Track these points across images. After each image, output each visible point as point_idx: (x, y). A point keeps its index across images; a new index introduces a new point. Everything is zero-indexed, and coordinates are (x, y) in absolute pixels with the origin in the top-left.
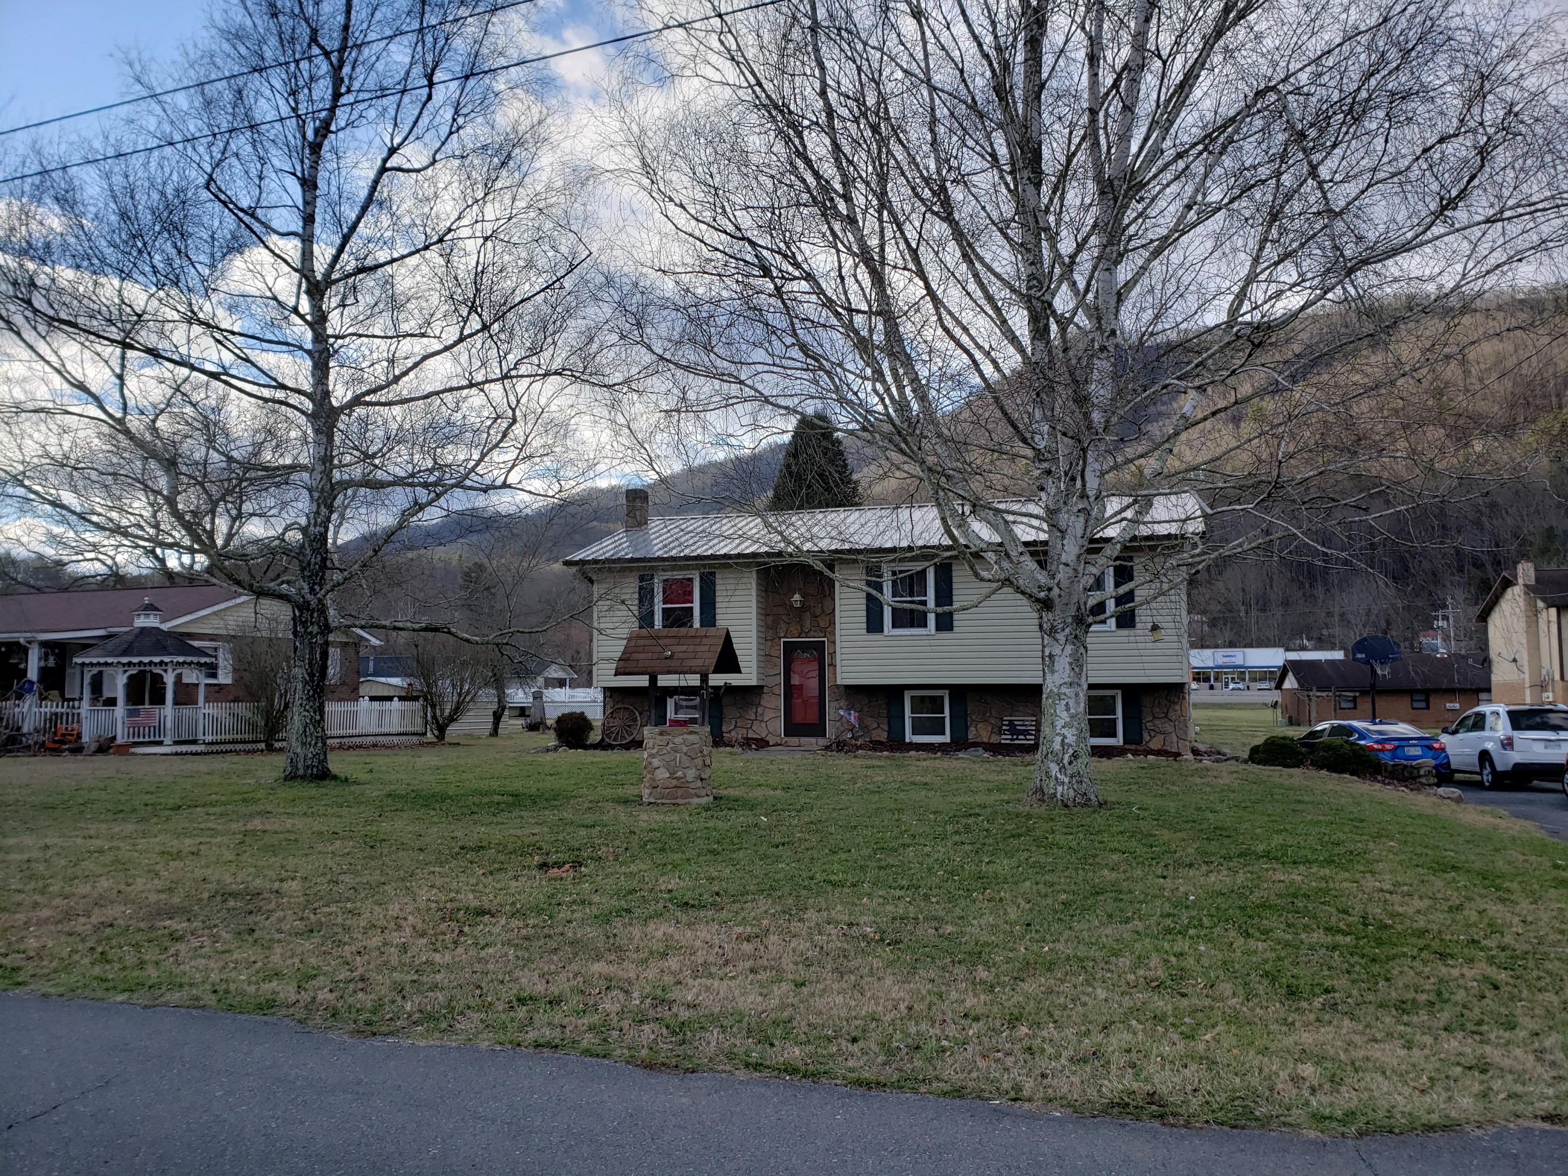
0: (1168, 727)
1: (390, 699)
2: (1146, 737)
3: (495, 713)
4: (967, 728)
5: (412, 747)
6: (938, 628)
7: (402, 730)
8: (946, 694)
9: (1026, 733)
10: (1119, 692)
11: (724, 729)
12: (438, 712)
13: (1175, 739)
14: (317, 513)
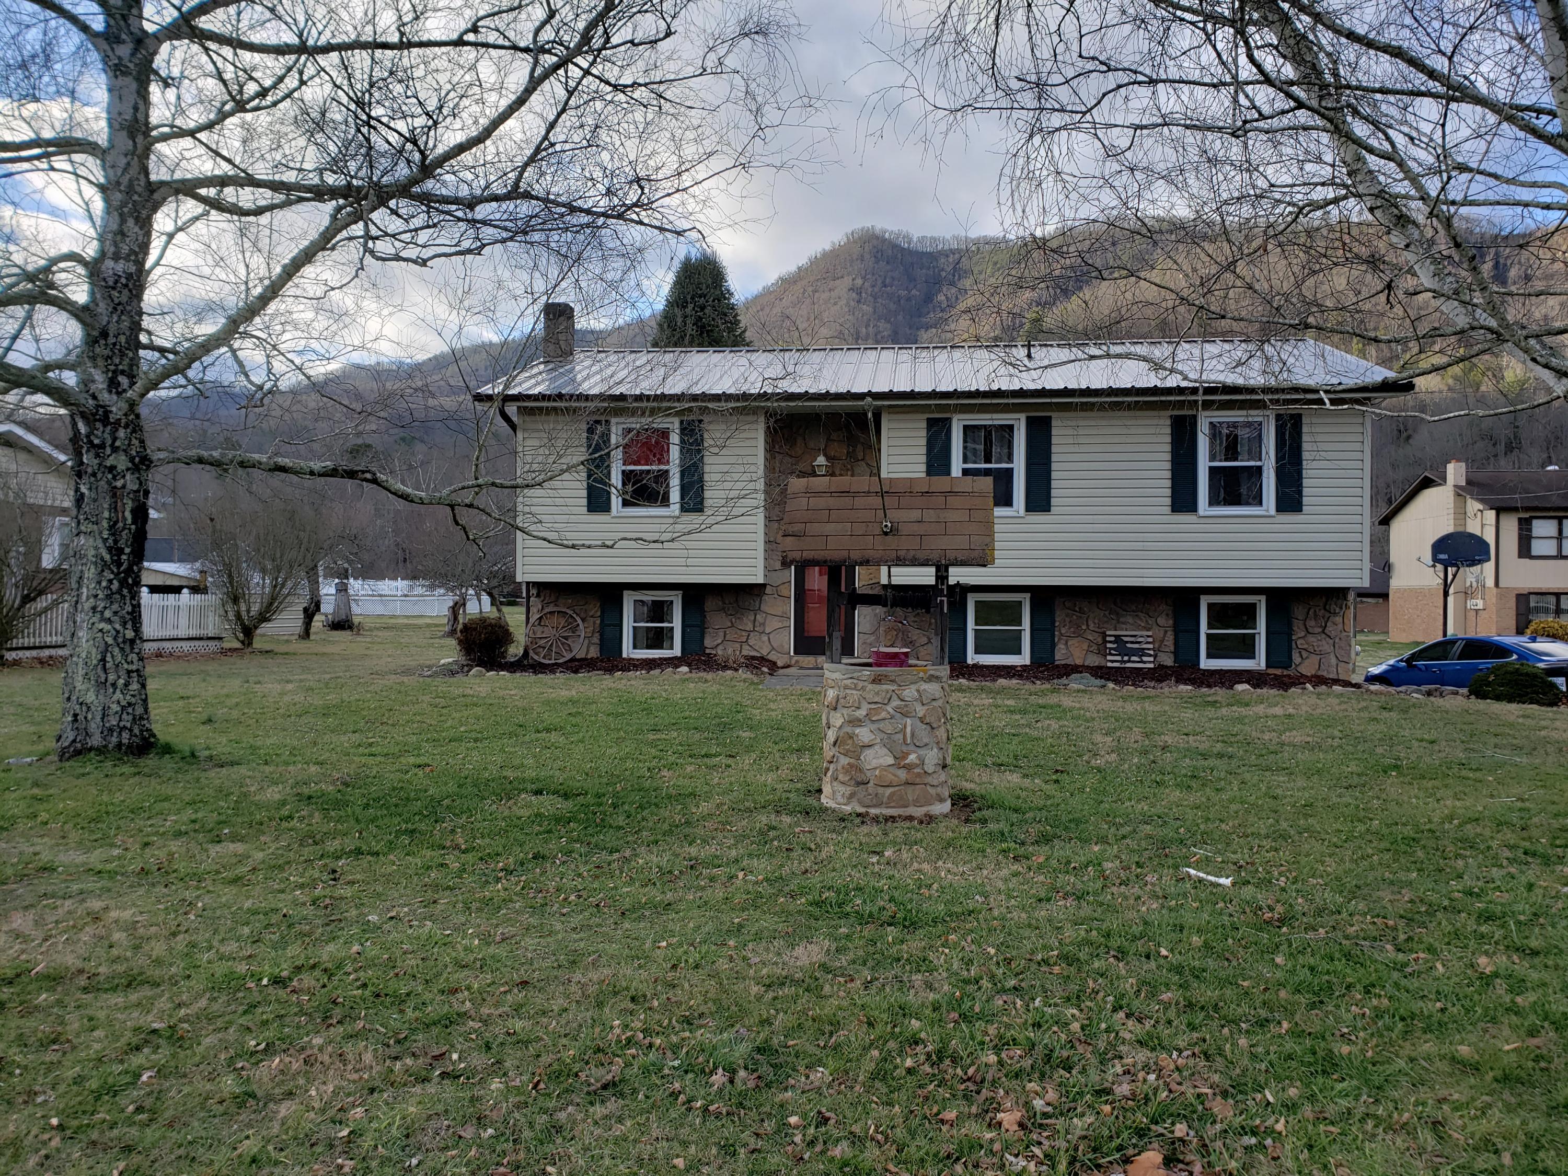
0: (1326, 646)
1: (177, 590)
2: (1296, 658)
3: (306, 610)
4: (1053, 646)
5: (210, 657)
6: (1029, 508)
7: (193, 633)
8: (1026, 599)
9: (1141, 653)
10: (1263, 598)
11: (708, 642)
12: (243, 608)
13: (1334, 661)
14: (121, 233)
